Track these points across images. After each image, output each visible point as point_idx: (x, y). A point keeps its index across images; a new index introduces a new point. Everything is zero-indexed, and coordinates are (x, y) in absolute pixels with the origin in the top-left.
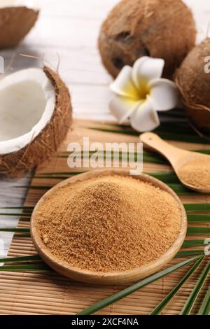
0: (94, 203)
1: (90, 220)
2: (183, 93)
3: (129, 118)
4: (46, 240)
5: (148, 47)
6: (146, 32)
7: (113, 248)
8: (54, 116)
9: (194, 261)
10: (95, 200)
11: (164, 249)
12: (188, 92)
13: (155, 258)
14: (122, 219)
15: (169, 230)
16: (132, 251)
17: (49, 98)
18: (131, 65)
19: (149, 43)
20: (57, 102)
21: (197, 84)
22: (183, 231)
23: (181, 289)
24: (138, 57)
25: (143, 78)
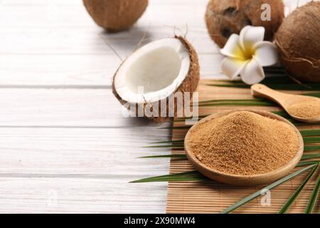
0: (235, 128)
1: (233, 140)
2: (284, 50)
3: (239, 75)
4: (200, 158)
5: (250, 18)
6: (248, 6)
7: (253, 159)
8: (190, 70)
9: (311, 168)
10: (235, 125)
11: (290, 158)
12: (287, 50)
13: (284, 164)
14: (257, 138)
15: (292, 146)
16: (267, 160)
17: (183, 58)
18: (238, 33)
19: (250, 15)
20: (192, 60)
21: (294, 42)
22: (302, 146)
23: (306, 186)
24: (242, 27)
25: (248, 43)
